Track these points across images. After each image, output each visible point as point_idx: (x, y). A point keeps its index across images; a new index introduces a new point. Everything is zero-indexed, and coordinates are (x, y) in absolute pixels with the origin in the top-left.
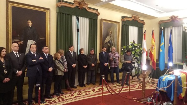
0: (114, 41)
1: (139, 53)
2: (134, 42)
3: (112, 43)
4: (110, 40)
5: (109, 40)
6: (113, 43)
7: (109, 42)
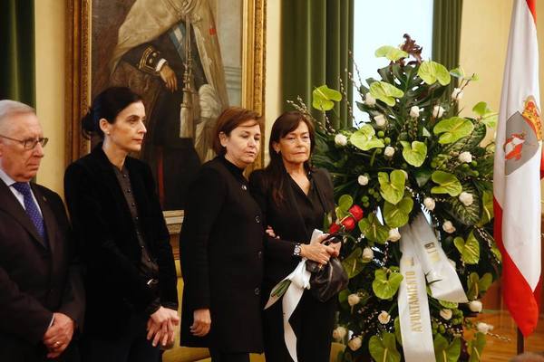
0: (213, 31)
1: (467, 157)
2: (410, 46)
3: (196, 55)
4: (180, 22)
5: (167, 22)
6: (206, 61)
7: (162, 44)
